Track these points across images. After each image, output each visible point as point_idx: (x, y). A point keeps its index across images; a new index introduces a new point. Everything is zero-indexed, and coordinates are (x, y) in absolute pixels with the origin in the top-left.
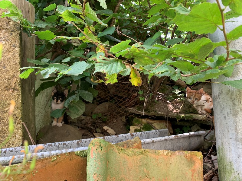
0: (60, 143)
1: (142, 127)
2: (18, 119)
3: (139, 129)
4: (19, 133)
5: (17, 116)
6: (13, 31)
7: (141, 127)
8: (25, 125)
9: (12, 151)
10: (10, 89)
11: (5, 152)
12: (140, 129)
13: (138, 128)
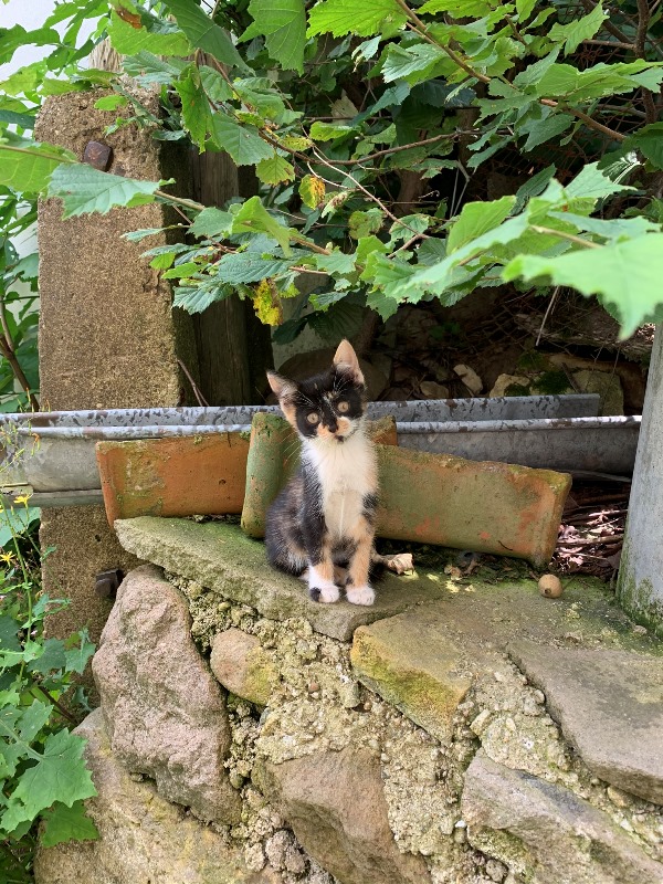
0: (255, 407)
1: (536, 379)
2: (169, 354)
3: (524, 385)
4: (172, 381)
5: (168, 346)
6: (145, 151)
7: (532, 380)
8: (183, 367)
9: (159, 415)
10: (151, 288)
11: (147, 415)
12: (528, 386)
13: (523, 382)
